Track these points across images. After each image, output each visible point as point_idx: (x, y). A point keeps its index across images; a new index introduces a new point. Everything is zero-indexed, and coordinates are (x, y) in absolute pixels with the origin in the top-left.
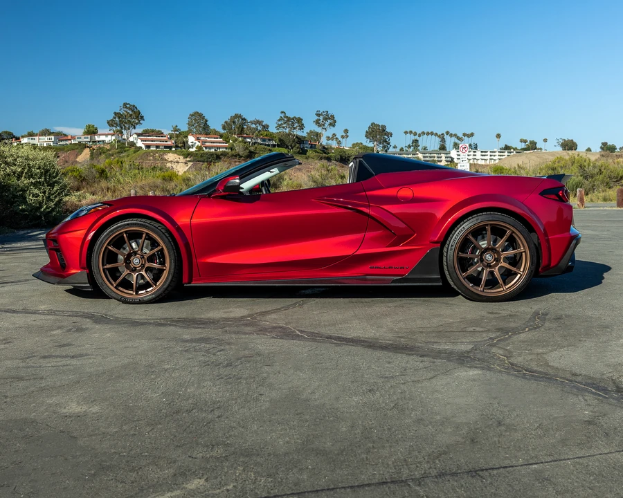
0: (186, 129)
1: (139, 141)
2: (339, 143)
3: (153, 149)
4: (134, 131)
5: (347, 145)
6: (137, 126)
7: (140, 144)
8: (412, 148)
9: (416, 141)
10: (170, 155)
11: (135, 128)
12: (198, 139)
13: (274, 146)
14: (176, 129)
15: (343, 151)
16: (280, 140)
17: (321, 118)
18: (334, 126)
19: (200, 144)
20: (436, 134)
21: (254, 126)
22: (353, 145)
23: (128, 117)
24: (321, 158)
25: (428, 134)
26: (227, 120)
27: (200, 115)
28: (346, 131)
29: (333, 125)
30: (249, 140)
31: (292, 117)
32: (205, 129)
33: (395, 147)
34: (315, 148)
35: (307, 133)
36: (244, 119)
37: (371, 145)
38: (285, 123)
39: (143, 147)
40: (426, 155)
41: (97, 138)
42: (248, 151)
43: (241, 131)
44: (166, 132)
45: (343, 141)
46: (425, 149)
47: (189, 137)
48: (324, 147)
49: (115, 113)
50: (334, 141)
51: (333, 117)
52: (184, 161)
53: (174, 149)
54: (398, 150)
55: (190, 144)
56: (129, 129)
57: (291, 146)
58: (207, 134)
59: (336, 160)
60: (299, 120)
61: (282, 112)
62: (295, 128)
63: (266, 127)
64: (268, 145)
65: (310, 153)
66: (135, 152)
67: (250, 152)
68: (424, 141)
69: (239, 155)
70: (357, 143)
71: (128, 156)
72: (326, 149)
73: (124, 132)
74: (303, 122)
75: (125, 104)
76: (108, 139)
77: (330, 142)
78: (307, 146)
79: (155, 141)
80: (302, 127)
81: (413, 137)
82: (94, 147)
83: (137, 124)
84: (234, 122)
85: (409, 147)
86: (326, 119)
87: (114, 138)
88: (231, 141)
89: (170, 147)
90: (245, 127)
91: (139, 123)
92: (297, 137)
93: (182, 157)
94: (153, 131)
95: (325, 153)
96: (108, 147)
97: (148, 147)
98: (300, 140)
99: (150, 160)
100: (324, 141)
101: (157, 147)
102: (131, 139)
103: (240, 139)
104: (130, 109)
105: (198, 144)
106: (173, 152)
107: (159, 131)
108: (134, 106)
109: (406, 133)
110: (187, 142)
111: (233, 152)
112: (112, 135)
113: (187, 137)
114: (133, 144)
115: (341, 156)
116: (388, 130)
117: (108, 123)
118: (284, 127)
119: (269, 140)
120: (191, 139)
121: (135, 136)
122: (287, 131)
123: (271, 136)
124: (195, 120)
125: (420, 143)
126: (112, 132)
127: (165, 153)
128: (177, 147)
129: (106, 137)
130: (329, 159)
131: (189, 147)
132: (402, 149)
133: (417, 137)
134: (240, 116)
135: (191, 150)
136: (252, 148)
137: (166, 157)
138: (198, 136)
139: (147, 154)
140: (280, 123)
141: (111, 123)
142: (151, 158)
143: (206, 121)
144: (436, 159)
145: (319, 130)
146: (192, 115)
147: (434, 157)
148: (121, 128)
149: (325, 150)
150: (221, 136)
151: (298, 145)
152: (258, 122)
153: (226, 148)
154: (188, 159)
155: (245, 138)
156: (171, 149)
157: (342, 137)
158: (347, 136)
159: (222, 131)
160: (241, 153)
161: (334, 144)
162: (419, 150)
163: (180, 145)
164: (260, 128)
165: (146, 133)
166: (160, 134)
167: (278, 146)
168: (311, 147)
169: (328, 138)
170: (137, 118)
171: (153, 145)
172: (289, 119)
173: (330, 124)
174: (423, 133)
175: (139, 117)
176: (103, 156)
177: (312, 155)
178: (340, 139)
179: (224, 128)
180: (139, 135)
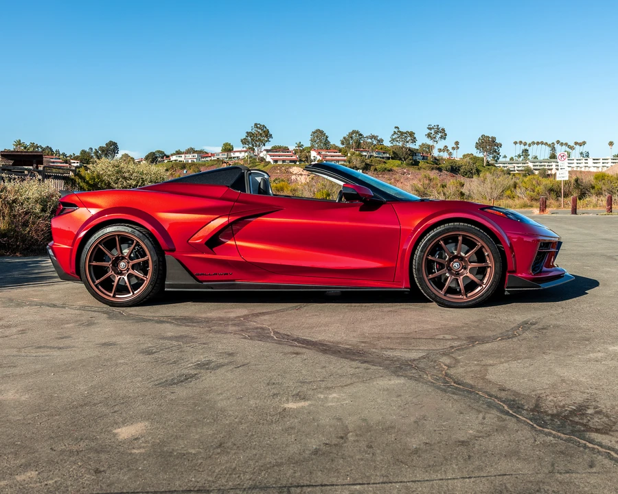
0: (309, 145)
1: (268, 156)
2: (450, 154)
3: (280, 163)
4: (264, 148)
5: (458, 156)
6: (266, 144)
7: (269, 159)
8: (522, 157)
9: (526, 151)
10: (295, 168)
11: (264, 145)
12: (319, 154)
13: (388, 158)
14: (300, 145)
15: (454, 161)
16: (394, 153)
17: (433, 131)
18: (445, 139)
19: (321, 158)
20: (546, 144)
21: (369, 140)
22: (464, 156)
23: (259, 135)
24: (433, 169)
25: (538, 143)
26: (345, 136)
27: (322, 132)
28: (457, 143)
29: (444, 137)
30: (364, 154)
31: (405, 131)
32: (326, 145)
33: (505, 157)
34: (427, 159)
35: (420, 146)
36: (361, 135)
37: (481, 155)
38: (398, 137)
39: (272, 162)
40: (536, 164)
41: (232, 155)
42: (364, 164)
43: (358, 145)
44: (292, 148)
45: (454, 152)
46: (536, 157)
47: (312, 152)
48: (435, 159)
49: (247, 133)
50: (446, 153)
51: (443, 130)
52: (307, 173)
53: (298, 163)
54: (508, 159)
55: (312, 158)
56: (259, 146)
57: (404, 158)
58: (327, 149)
59: (447, 170)
60: (412, 134)
61: (396, 127)
62: (408, 142)
63: (381, 141)
64: (383, 158)
65: (422, 164)
66: (264, 166)
67: (366, 164)
68: (533, 151)
69: (356, 167)
70: (468, 155)
72: (438, 160)
73: (256, 149)
74: (415, 136)
75: (256, 125)
76: (242, 155)
77: (442, 154)
78: (419, 158)
79: (282, 156)
80: (414, 140)
81: (523, 147)
82: (230, 162)
83: (266, 141)
84: (351, 138)
85: (519, 156)
86: (436, 133)
87: (246, 154)
88: (349, 155)
89: (294, 162)
90: (362, 142)
91: (268, 141)
92: (409, 150)
93: (305, 170)
94: (280, 147)
95: (437, 164)
96: (242, 162)
97: (276, 161)
98: (413, 153)
99: (277, 173)
100: (435, 153)
101: (284, 161)
102: (261, 155)
103: (357, 152)
104: (260, 128)
105: (319, 158)
106: (299, 166)
107: (286, 147)
108: (264, 126)
109: (515, 143)
110: (310, 156)
111: (351, 164)
112: (245, 152)
113: (309, 152)
114: (262, 159)
115: (452, 167)
116: (498, 141)
117: (242, 141)
118: (397, 141)
119: (384, 153)
120: (313, 154)
121: (265, 152)
122: (401, 144)
123: (385, 150)
124: (317, 137)
125: (530, 152)
126: (245, 149)
127: (290, 167)
128: (301, 161)
129: (240, 153)
130: (440, 170)
131: (312, 161)
132: (512, 159)
133: (527, 147)
134: (357, 132)
136: (368, 161)
137: (291, 170)
138: (320, 151)
139: (275, 168)
140: (394, 137)
141: (244, 142)
142: (279, 171)
143: (327, 137)
144: (546, 167)
145: (430, 142)
146: (314, 133)
147: (545, 166)
148: (253, 145)
149: (436, 161)
150: (340, 151)
151: (410, 157)
152: (373, 137)
153: (345, 161)
155: (362, 151)
157: (453, 148)
158: (458, 148)
159: (341, 146)
160: (358, 166)
161: (445, 155)
162: (529, 159)
163: (303, 159)
164: (375, 142)
165: (275, 149)
166: (286, 149)
167: (393, 158)
168: (423, 159)
169: (440, 150)
170: (266, 136)
171: (280, 160)
172: (402, 133)
173: (441, 137)
174: (533, 143)
175: (268, 135)
177: (424, 166)
178: (451, 150)
179: (343, 144)
180: (267, 151)
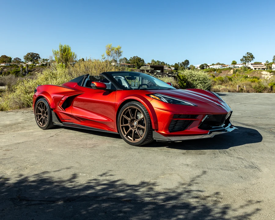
0: (272, 62)
3: (257, 69)
4: (250, 63)
6: (252, 61)
7: (252, 67)
14: (267, 62)
23: (249, 57)
39: (254, 69)
41: (236, 66)
44: (263, 63)
49: (243, 56)
52: (270, 74)
53: (266, 70)
56: (248, 62)
66: (250, 71)
71: (247, 72)
73: (247, 63)
75: (248, 53)
76: (240, 66)
79: (259, 66)
82: (235, 69)
83: (252, 60)
87: (242, 66)
89: (264, 69)
91: (253, 60)
93: (269, 73)
94: (258, 63)
96: (240, 69)
97: (255, 69)
99: (256, 74)
101: (259, 69)
102: (249, 66)
104: (249, 55)
106: (265, 71)
107: (261, 63)
108: (251, 53)
110: (272, 67)
112: (242, 64)
113: (272, 65)
114: (249, 68)
117: (241, 60)
120: (274, 66)
126: (242, 63)
127: (262, 71)
129: (240, 65)
131: (272, 69)
135: (273, 70)
137: (262, 73)
139: (255, 72)
141: (242, 60)
142: (256, 73)
148: (245, 62)
154: (271, 73)
156: (264, 70)
163: (268, 68)
165: (256, 63)
170: (252, 58)
171: (257, 68)
175: (252, 57)
176: (238, 72)
180: (252, 64)
